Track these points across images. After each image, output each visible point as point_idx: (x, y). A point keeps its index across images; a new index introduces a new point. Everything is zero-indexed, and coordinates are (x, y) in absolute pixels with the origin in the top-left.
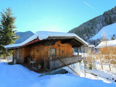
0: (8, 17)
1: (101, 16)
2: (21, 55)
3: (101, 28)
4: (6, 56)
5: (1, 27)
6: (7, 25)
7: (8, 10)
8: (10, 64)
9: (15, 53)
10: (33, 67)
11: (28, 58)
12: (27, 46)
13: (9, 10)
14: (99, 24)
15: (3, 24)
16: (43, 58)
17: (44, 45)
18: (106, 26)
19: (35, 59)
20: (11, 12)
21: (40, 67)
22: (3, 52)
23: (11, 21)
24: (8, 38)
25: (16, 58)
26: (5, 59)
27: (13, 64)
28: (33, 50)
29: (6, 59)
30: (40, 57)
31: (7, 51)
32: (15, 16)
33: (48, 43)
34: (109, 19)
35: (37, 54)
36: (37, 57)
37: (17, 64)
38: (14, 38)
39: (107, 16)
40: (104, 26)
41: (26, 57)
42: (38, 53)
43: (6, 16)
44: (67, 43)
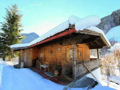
0: (14, 14)
1: (109, 16)
2: (29, 57)
3: (109, 30)
4: (12, 58)
5: (7, 25)
6: (13, 23)
7: (13, 7)
8: (16, 67)
9: (22, 54)
10: (46, 73)
11: (37, 61)
12: (36, 46)
13: (15, 7)
14: (107, 25)
15: (9, 22)
16: (60, 62)
17: (61, 44)
18: (114, 27)
19: (46, 63)
20: (17, 9)
21: (56, 73)
22: (8, 53)
23: (17, 19)
24: (13, 37)
25: (23, 61)
26: (10, 61)
27: (20, 68)
28: (44, 51)
29: (12, 61)
30: (55, 60)
31: (12, 53)
32: (22, 14)
33: (69, 41)
34: (118, 19)
35: (50, 57)
36: (51, 60)
37: (24, 67)
38: (20, 37)
39: (116, 16)
40: (112, 27)
41: (34, 60)
42: (51, 55)
43: (12, 13)
44: (84, 44)
